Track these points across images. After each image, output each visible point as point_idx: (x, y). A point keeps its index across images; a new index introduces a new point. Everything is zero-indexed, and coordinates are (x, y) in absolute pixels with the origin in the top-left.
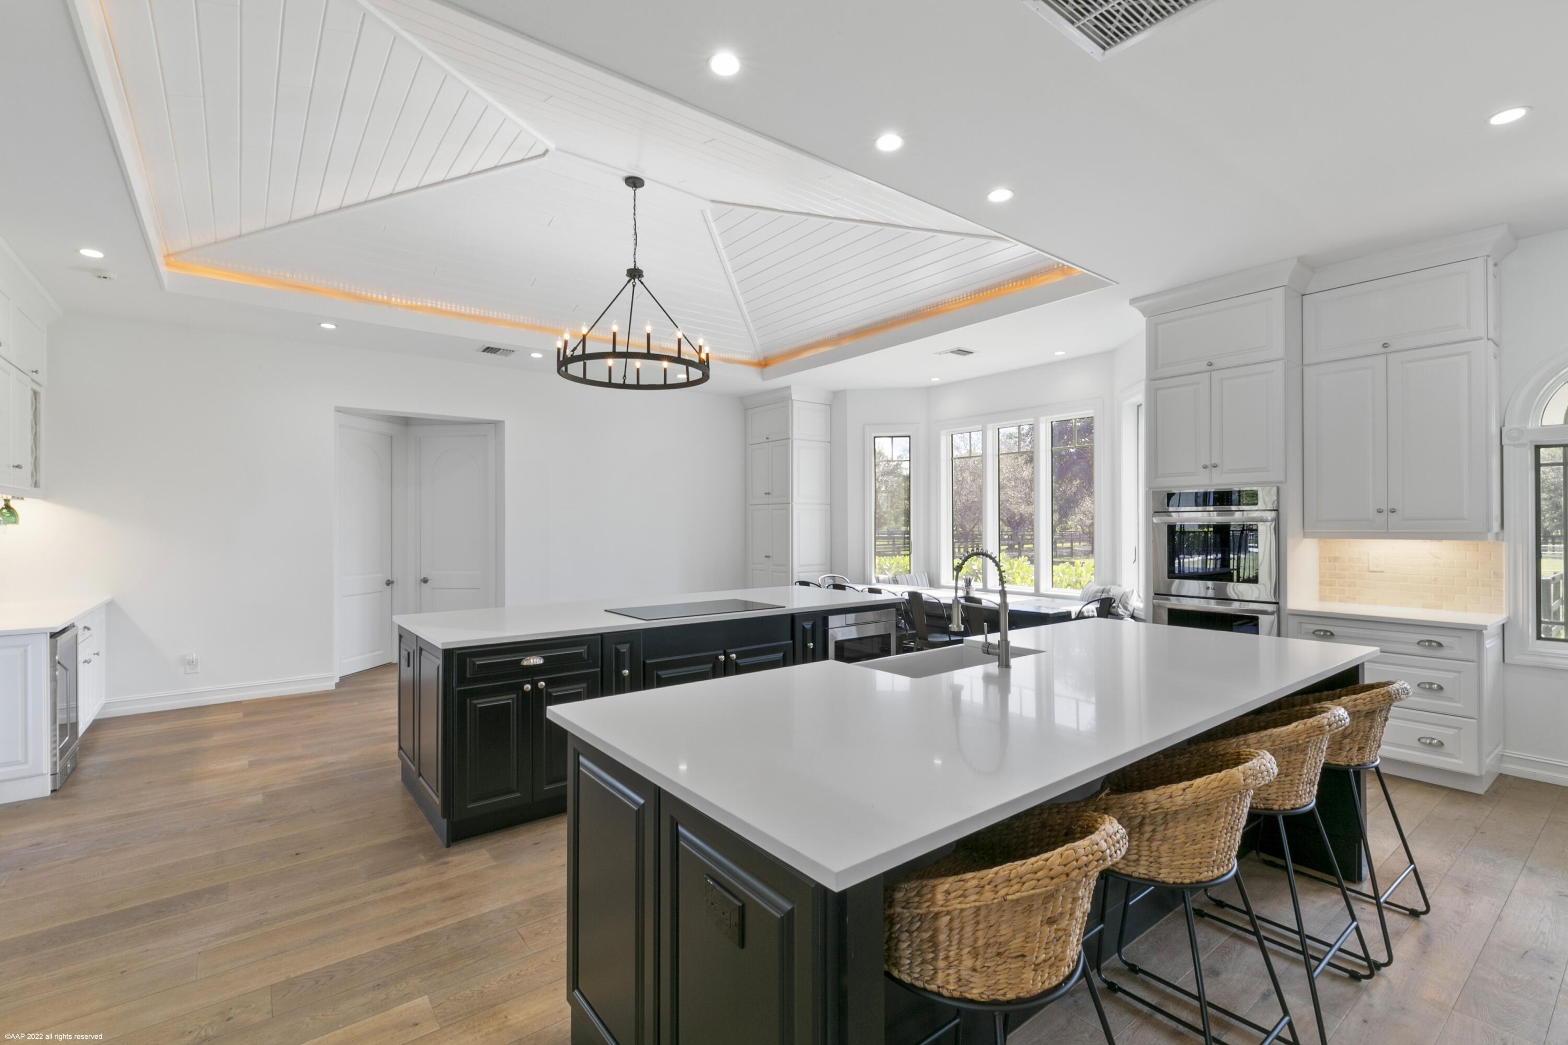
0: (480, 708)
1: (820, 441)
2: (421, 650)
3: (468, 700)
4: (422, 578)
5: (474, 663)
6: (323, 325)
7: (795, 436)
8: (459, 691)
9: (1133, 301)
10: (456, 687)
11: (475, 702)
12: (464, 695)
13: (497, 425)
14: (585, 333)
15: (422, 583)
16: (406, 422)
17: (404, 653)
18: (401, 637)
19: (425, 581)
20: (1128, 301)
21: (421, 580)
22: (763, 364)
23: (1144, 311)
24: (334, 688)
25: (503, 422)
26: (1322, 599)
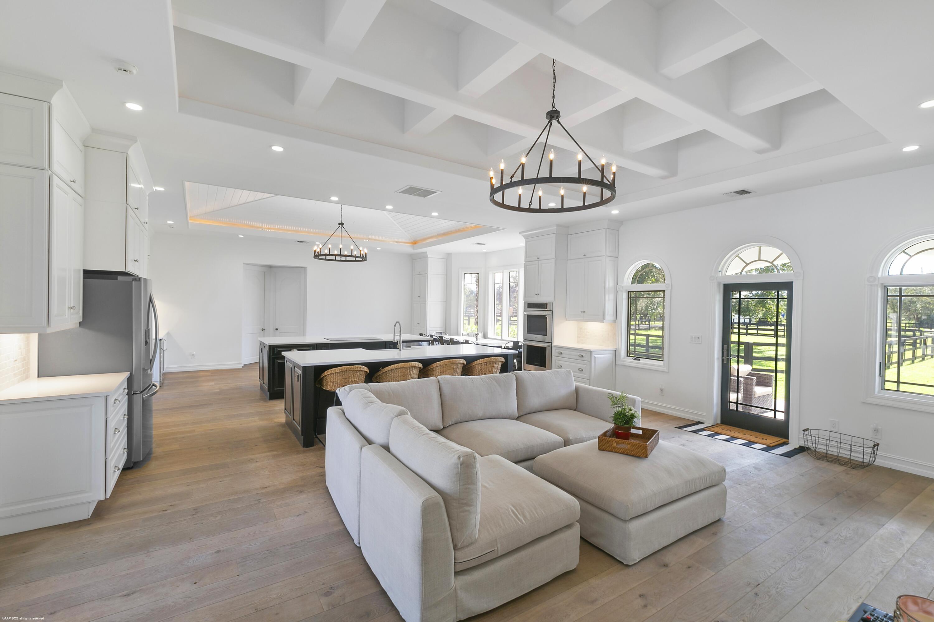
0: (279, 362)
1: (442, 275)
2: (264, 347)
3: (275, 360)
4: (276, 328)
5: (277, 350)
6: (239, 236)
7: (429, 273)
8: (273, 357)
9: (520, 233)
10: (272, 356)
11: (277, 360)
12: (274, 358)
13: (305, 268)
14: (321, 248)
15: (276, 330)
16: (271, 267)
17: (261, 349)
18: (260, 344)
19: (277, 329)
20: (519, 233)
21: (275, 329)
22: (414, 243)
23: (524, 236)
24: (241, 367)
25: (307, 267)
26: (578, 342)
